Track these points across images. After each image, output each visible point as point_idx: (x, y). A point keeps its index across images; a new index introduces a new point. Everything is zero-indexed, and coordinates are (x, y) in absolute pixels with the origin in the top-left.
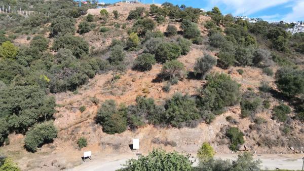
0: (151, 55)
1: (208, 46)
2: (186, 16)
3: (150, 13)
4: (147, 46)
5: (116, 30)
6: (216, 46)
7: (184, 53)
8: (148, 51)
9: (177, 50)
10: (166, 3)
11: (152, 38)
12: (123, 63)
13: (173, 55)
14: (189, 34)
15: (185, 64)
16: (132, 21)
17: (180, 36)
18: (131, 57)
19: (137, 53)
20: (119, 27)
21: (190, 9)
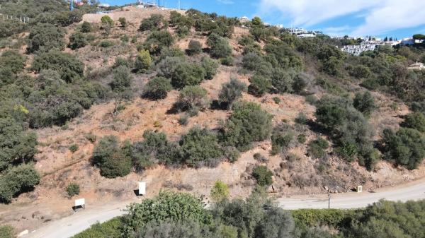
0: (165, 79)
1: (241, 68)
2: (215, 28)
3: (170, 22)
4: (161, 68)
5: (123, 45)
6: (251, 68)
7: (209, 77)
8: (163, 73)
9: (200, 72)
10: (192, 10)
11: (167, 57)
12: (130, 89)
13: (194, 78)
14: (217, 52)
15: (209, 90)
16: (145, 32)
17: (205, 54)
18: (141, 82)
19: (149, 76)
20: (127, 41)
21: (223, 18)
